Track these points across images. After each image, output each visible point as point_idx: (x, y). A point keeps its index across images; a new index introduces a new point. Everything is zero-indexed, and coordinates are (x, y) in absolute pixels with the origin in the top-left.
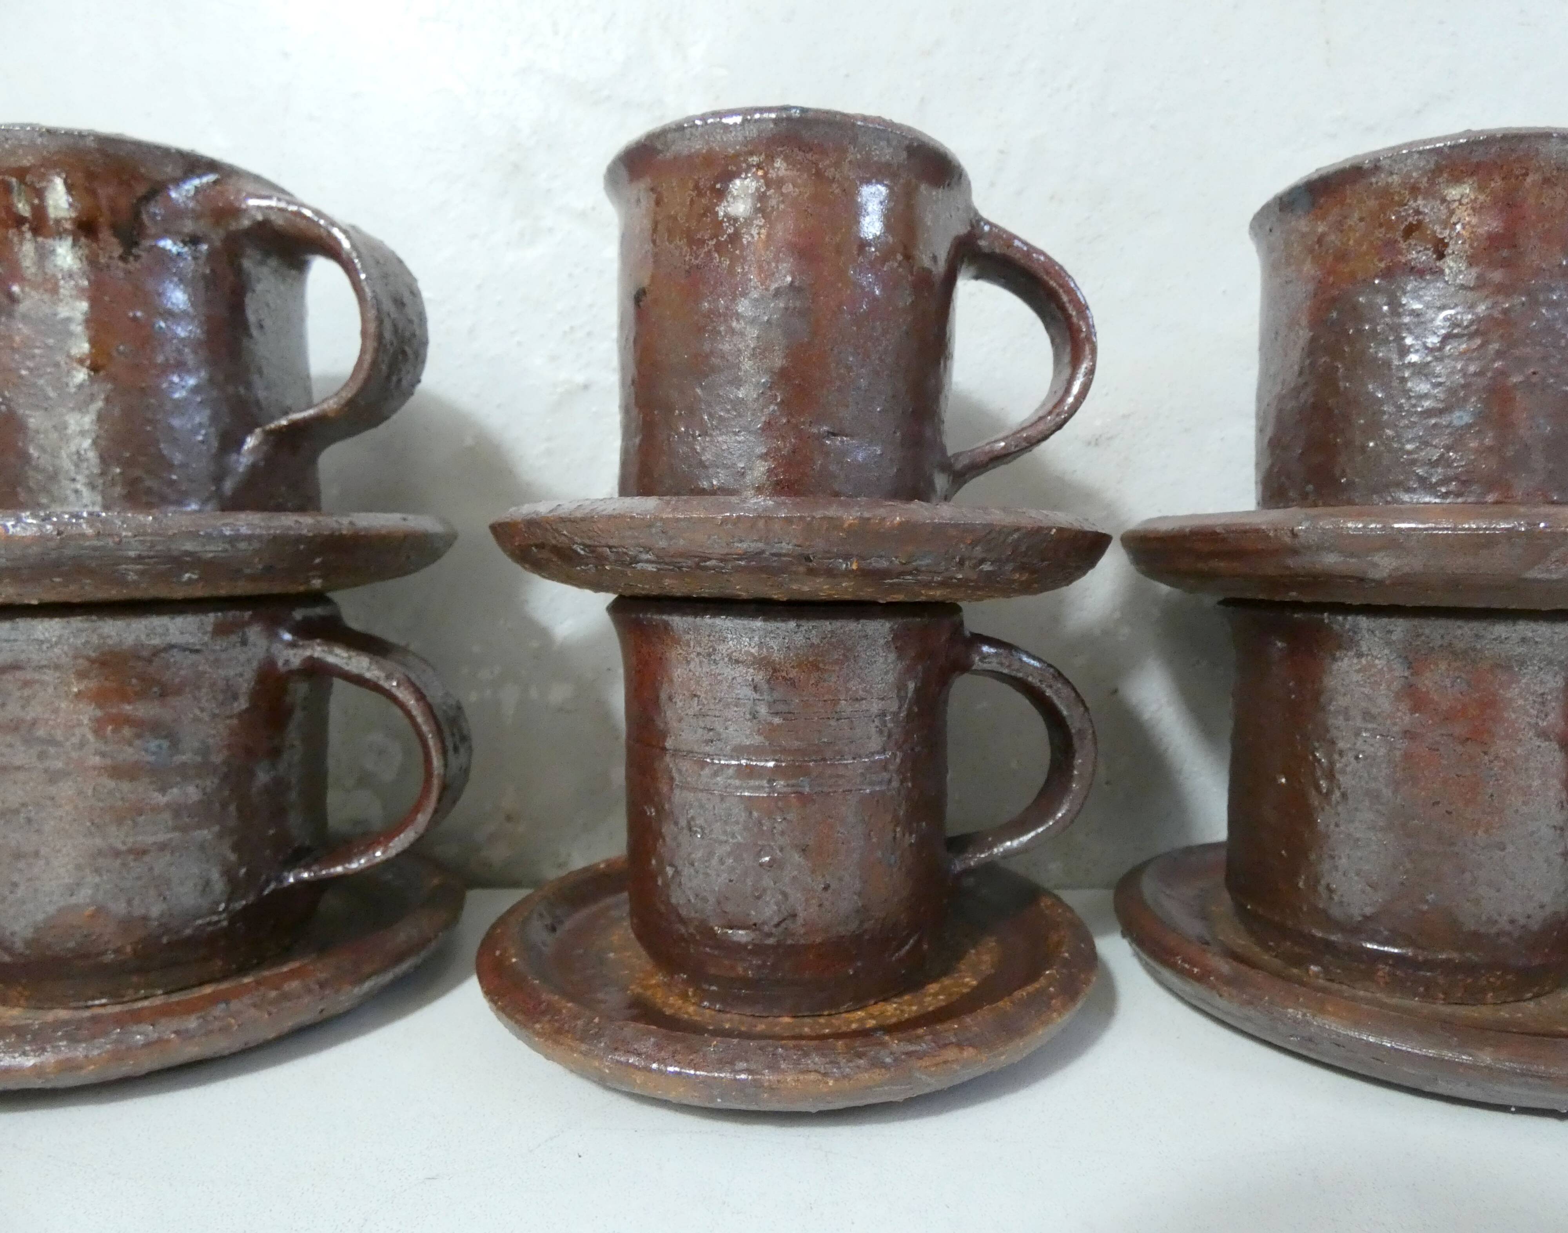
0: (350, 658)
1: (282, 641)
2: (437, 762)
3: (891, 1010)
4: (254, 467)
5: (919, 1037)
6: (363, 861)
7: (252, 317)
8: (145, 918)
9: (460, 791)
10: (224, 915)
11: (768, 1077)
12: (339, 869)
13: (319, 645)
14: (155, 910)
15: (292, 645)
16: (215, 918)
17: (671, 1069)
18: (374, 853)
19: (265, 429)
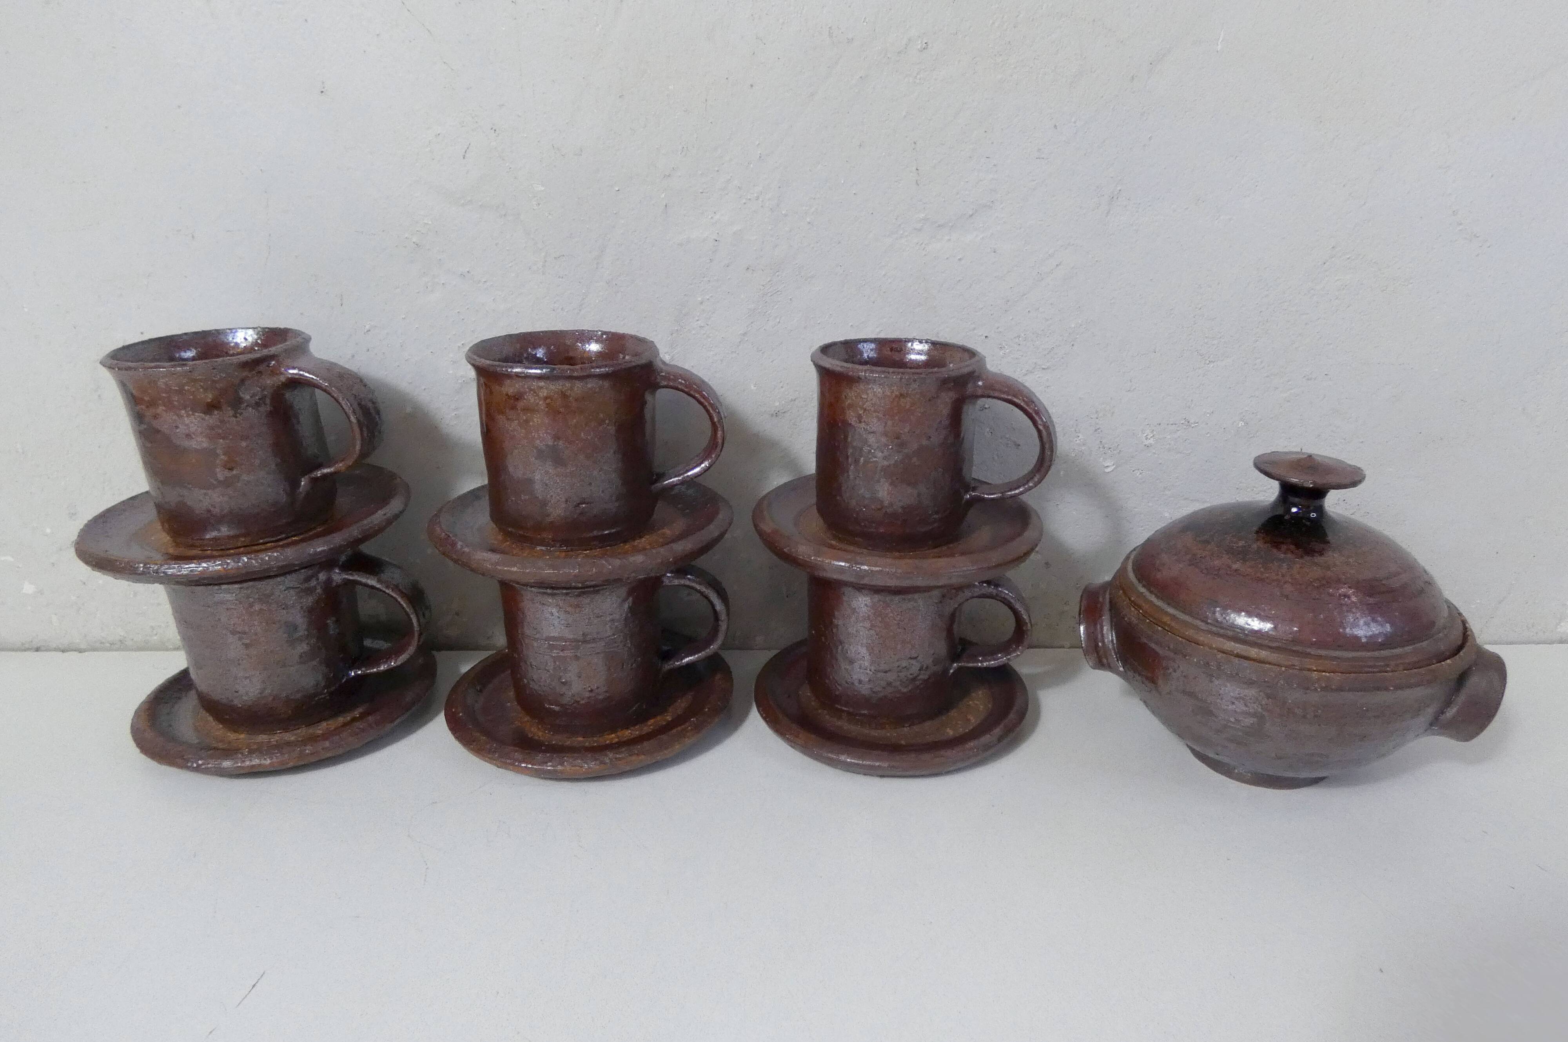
1: (334, 574)
3: (627, 734)
5: (622, 752)
6: (384, 666)
11: (559, 768)
12: (375, 670)
13: (350, 573)
15: (338, 574)
16: (323, 696)
17: (523, 765)
18: (390, 663)
19: (310, 477)
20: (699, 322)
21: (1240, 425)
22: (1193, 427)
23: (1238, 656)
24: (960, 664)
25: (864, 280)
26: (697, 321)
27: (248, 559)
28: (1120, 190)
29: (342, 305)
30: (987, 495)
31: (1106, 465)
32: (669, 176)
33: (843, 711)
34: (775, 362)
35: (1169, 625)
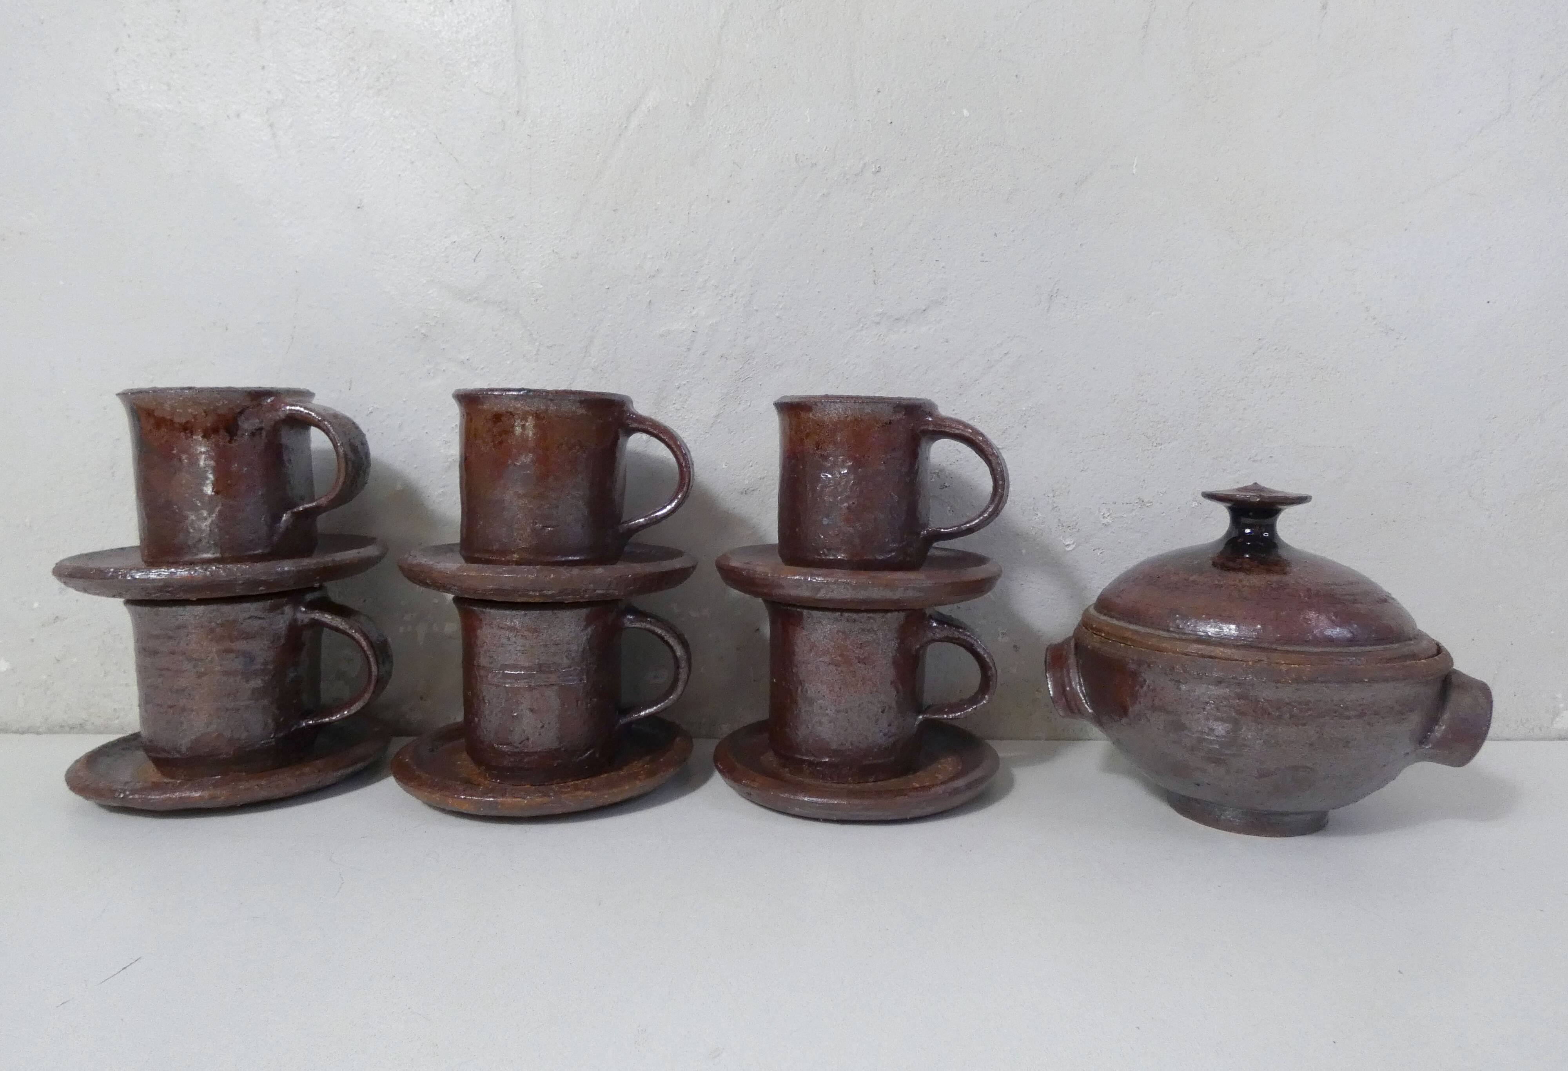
0: (332, 619)
1: (301, 611)
2: (374, 668)
4: (287, 529)
6: (338, 716)
7: (285, 458)
8: (239, 739)
9: (386, 683)
10: (273, 739)
12: (327, 720)
13: (317, 613)
14: (244, 735)
15: (305, 612)
16: (269, 741)
18: (344, 712)
19: (291, 512)
20: (675, 406)
21: (1194, 505)
22: (1148, 506)
23: (1203, 656)
24: (925, 716)
25: (828, 368)
26: (674, 404)
27: (216, 568)
28: (1058, 290)
29: (350, 389)
30: (944, 529)
31: (1067, 544)
32: (654, 276)
33: (805, 761)
34: (745, 442)
35: (1131, 640)
